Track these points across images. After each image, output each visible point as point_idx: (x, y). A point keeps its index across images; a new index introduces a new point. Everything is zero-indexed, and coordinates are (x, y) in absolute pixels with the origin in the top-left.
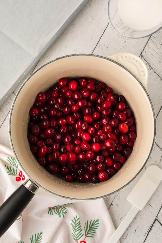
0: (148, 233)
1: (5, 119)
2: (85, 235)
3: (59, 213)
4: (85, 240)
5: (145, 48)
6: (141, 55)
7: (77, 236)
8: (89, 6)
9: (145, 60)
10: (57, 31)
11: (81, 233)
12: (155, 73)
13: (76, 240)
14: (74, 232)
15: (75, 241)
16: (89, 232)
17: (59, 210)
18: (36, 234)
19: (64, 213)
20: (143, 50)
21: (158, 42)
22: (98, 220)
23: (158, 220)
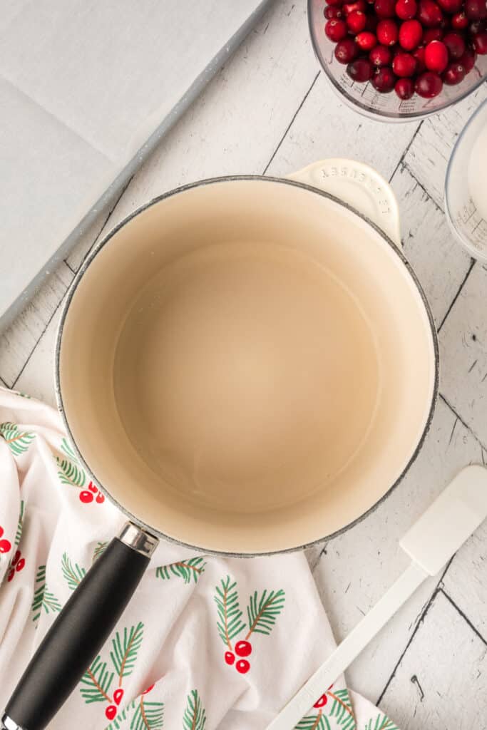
0: (416, 624)
1: (44, 332)
2: (248, 626)
3: (186, 573)
4: (249, 641)
5: (411, 142)
6: (401, 161)
7: (229, 629)
8: (263, 31)
9: (413, 176)
10: (180, 98)
11: (240, 622)
12: (439, 211)
13: (226, 639)
14: (222, 619)
15: (224, 643)
16: (259, 620)
17: (185, 565)
18: (126, 629)
19: (197, 573)
20: (408, 149)
21: (446, 127)
22: (282, 590)
23: (444, 590)
